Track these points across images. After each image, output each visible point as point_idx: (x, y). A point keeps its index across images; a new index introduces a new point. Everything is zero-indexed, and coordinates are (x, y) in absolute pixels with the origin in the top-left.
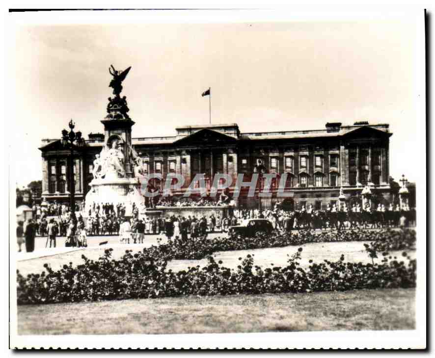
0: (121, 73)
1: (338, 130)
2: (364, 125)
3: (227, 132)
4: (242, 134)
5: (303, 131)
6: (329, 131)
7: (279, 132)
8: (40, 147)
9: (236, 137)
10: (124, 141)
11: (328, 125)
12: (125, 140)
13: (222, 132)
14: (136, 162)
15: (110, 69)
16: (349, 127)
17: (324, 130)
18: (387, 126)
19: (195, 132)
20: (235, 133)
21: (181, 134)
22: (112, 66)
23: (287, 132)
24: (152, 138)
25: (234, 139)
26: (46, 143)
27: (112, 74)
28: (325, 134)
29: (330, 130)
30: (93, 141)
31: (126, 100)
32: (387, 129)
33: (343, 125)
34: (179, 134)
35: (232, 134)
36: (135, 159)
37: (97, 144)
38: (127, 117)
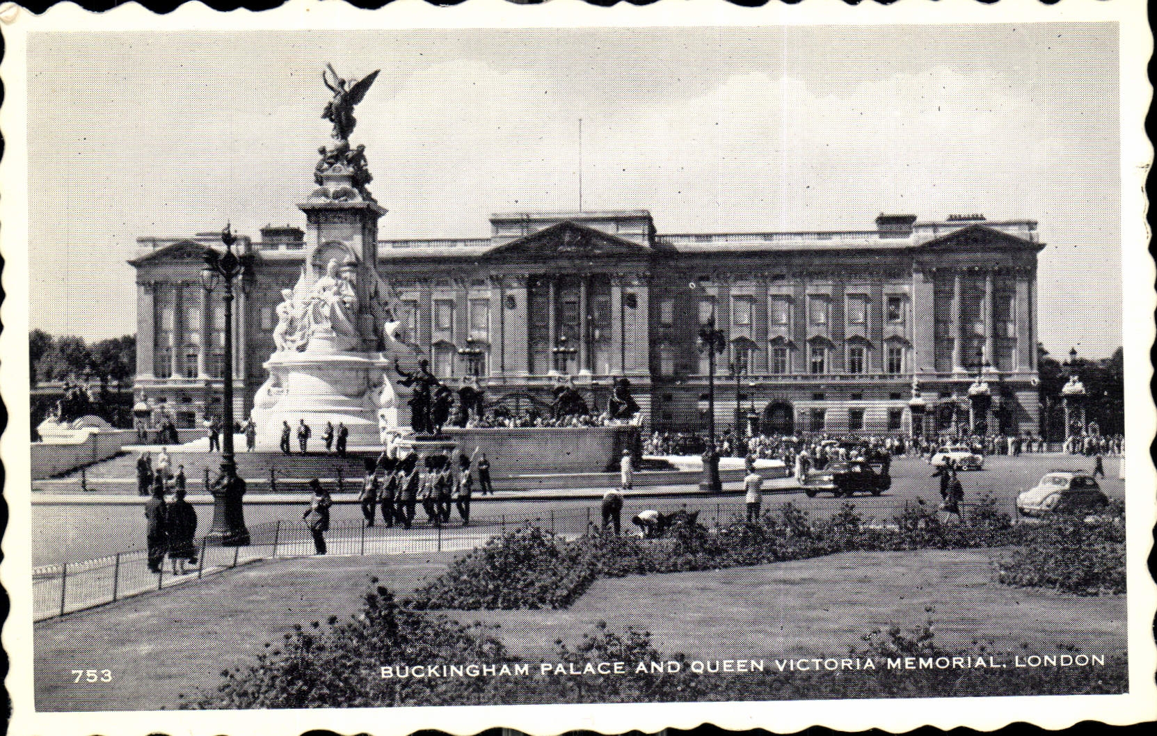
0: (353, 83)
1: (907, 234)
2: (973, 222)
3: (621, 231)
4: (660, 236)
5: (819, 234)
6: (883, 234)
7: (757, 234)
8: (133, 258)
9: (646, 244)
10: (357, 258)
11: (883, 220)
12: (360, 255)
13: (610, 230)
14: (388, 312)
15: (324, 74)
16: (935, 226)
17: (872, 233)
18: (1032, 225)
19: (541, 228)
20: (644, 235)
21: (502, 233)
22: (330, 66)
23: (776, 234)
24: (429, 241)
25: (640, 248)
26: (149, 250)
27: (331, 88)
28: (876, 242)
29: (885, 233)
30: (274, 246)
31: (365, 153)
32: (1033, 232)
33: (919, 220)
34: (497, 232)
35: (636, 236)
36: (386, 304)
37: (283, 252)
38: (367, 196)
